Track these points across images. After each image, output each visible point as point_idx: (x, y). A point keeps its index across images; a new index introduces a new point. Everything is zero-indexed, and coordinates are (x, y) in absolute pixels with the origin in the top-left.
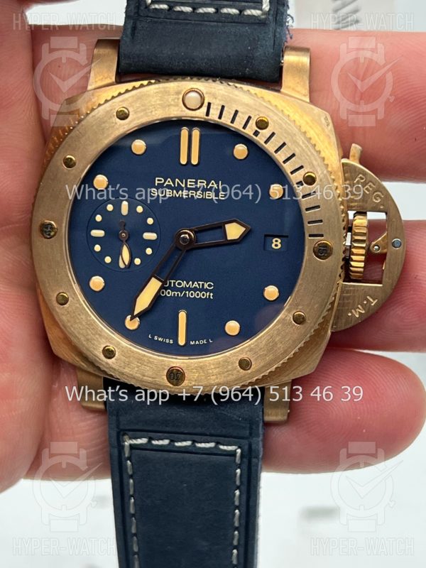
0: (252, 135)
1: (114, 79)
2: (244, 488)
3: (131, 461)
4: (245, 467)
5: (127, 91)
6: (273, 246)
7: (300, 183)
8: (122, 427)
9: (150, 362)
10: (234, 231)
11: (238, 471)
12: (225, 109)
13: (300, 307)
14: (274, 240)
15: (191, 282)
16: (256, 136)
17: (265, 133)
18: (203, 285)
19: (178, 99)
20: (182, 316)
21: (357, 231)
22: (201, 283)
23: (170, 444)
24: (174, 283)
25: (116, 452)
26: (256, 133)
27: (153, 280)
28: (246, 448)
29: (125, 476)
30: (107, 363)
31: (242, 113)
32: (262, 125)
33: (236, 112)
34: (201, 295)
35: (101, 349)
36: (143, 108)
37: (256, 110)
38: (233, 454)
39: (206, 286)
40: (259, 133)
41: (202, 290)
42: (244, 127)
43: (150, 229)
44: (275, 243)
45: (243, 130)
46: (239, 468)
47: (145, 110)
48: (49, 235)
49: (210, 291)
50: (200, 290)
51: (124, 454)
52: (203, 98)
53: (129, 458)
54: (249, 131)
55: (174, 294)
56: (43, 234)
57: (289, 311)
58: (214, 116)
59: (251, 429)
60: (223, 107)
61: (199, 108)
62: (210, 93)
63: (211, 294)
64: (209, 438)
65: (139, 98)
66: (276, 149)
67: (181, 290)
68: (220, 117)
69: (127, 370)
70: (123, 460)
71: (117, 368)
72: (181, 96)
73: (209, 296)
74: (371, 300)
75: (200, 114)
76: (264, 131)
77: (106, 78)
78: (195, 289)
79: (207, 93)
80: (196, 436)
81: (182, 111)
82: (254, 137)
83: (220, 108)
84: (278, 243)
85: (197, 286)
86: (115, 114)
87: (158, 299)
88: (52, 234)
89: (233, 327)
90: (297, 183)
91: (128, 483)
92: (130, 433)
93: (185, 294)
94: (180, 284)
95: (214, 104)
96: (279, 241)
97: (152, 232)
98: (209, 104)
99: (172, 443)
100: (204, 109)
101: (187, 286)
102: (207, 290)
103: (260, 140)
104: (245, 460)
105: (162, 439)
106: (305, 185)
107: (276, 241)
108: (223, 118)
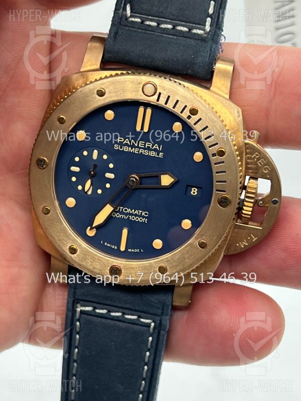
0: (186, 118)
1: (98, 67)
2: (152, 350)
3: (79, 322)
4: (155, 335)
5: (106, 77)
6: (192, 193)
7: (214, 155)
8: (76, 297)
9: (101, 261)
10: (166, 180)
11: (150, 339)
12: (170, 98)
13: (204, 237)
14: (193, 189)
15: (133, 210)
16: (189, 119)
17: (195, 118)
18: (141, 213)
19: (140, 87)
20: (125, 232)
21: (249, 190)
22: (140, 211)
23: (107, 313)
24: (122, 209)
25: (70, 314)
26: (189, 117)
27: (108, 205)
28: (158, 322)
29: (74, 332)
30: (71, 257)
31: (182, 102)
32: (194, 112)
33: (177, 101)
34: (139, 219)
35: (68, 247)
36: (116, 90)
37: (190, 101)
38: (148, 325)
39: (143, 214)
40: (191, 117)
41: (141, 216)
42: (181, 112)
43: (111, 171)
44: (193, 191)
45: (180, 114)
46: (151, 336)
47: (116, 92)
48: (42, 167)
49: (146, 218)
50: (140, 216)
51: (76, 316)
52: (156, 89)
53: (79, 320)
54: (184, 116)
55: (122, 216)
56: (38, 166)
57: (196, 238)
58: (162, 102)
59: (163, 309)
60: (169, 97)
61: (152, 96)
62: (161, 86)
63: (146, 220)
64: (134, 313)
65: (113, 83)
66: (201, 129)
67: (126, 214)
68: (166, 103)
69: (84, 263)
70: (75, 321)
71: (77, 261)
72: (142, 86)
73: (145, 221)
74: (254, 237)
75: (153, 100)
76: (195, 116)
77: (94, 65)
78: (136, 215)
79: (159, 86)
80: (125, 310)
81: (141, 96)
82: (187, 119)
83: (167, 97)
84: (195, 191)
85: (137, 213)
86: (96, 92)
87: (110, 218)
88: (44, 166)
89: (158, 244)
90: (212, 154)
91: (75, 337)
92: (82, 302)
93: (129, 217)
94: (126, 210)
95: (163, 94)
96: (196, 190)
97: (111, 173)
98: (160, 94)
99: (109, 313)
100: (156, 97)
101: (131, 212)
102: (143, 217)
103: (191, 122)
104: (156, 331)
105: (102, 309)
106: (217, 156)
107: (194, 190)
108: (168, 104)
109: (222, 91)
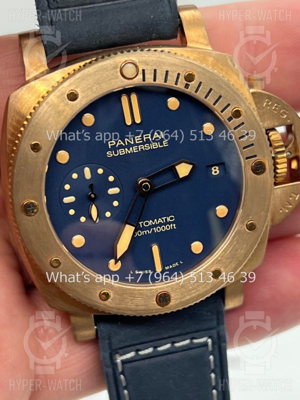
0: (184, 88)
1: (46, 68)
2: (217, 369)
3: (123, 375)
4: (216, 351)
5: (70, 75)
6: (213, 173)
7: (230, 119)
8: (114, 348)
9: (141, 294)
10: (183, 170)
11: (211, 357)
12: (157, 71)
13: (250, 217)
14: (213, 169)
15: (156, 220)
16: (187, 88)
17: (193, 84)
18: (166, 219)
19: (117, 72)
20: (155, 249)
21: (276, 145)
22: (164, 218)
23: (154, 350)
24: (142, 224)
25: (110, 370)
26: (187, 86)
27: (127, 226)
28: (215, 336)
29: (120, 388)
30: (105, 305)
31: (173, 72)
32: (190, 78)
33: (167, 72)
34: (166, 228)
35: (98, 295)
36: (89, 86)
37: (182, 67)
38: (205, 345)
39: (168, 219)
40: (189, 85)
41: (166, 223)
42: (176, 84)
43: (113, 185)
44: (214, 171)
45: (176, 86)
46: (211, 354)
47: (91, 88)
48: (33, 212)
49: (173, 223)
50: (164, 224)
51: (118, 370)
52: (136, 66)
53: (122, 373)
54: (181, 86)
55: (144, 233)
56: (27, 213)
57: (242, 222)
58: (149, 80)
59: (218, 319)
60: (155, 70)
61: (136, 76)
62: (142, 62)
63: (174, 225)
64: (186, 337)
65: (82, 79)
66: (205, 95)
67: (149, 228)
68: (155, 80)
69: (123, 306)
70: (117, 375)
71: (114, 306)
72: (119, 70)
73: (173, 227)
74: (295, 196)
75: (138, 80)
76: (193, 82)
77: (40, 67)
78: (160, 224)
79: (139, 62)
80: (173, 339)
81: (122, 82)
82: (186, 89)
83: (153, 72)
84: (217, 170)
85: (161, 221)
86: (66, 97)
87: (134, 240)
88: (35, 211)
89: (197, 247)
90: (228, 119)
91: (124, 394)
92: (120, 351)
93: (153, 230)
94: (147, 224)
95: (147, 69)
96: (217, 168)
97: (115, 187)
98: (143, 70)
99: (155, 349)
100: (140, 76)
101: (154, 224)
102: (170, 223)
103: (191, 91)
104: (216, 346)
105: (147, 349)
106: (234, 119)
107: (215, 169)
108: (157, 80)
109: (202, 43)
